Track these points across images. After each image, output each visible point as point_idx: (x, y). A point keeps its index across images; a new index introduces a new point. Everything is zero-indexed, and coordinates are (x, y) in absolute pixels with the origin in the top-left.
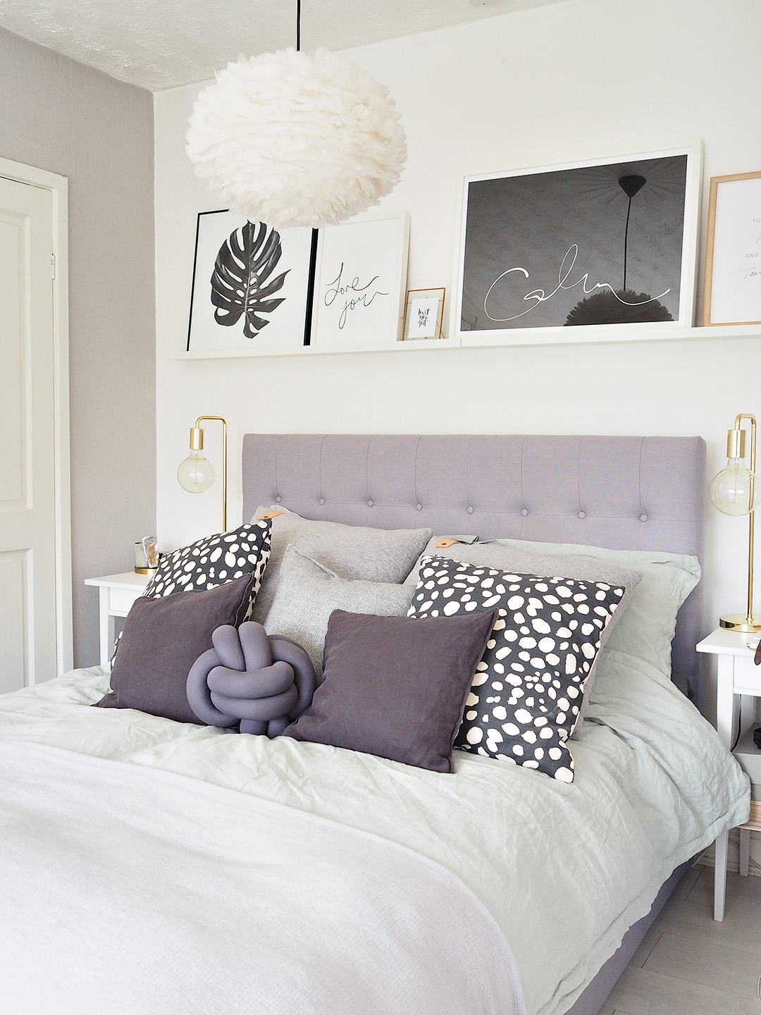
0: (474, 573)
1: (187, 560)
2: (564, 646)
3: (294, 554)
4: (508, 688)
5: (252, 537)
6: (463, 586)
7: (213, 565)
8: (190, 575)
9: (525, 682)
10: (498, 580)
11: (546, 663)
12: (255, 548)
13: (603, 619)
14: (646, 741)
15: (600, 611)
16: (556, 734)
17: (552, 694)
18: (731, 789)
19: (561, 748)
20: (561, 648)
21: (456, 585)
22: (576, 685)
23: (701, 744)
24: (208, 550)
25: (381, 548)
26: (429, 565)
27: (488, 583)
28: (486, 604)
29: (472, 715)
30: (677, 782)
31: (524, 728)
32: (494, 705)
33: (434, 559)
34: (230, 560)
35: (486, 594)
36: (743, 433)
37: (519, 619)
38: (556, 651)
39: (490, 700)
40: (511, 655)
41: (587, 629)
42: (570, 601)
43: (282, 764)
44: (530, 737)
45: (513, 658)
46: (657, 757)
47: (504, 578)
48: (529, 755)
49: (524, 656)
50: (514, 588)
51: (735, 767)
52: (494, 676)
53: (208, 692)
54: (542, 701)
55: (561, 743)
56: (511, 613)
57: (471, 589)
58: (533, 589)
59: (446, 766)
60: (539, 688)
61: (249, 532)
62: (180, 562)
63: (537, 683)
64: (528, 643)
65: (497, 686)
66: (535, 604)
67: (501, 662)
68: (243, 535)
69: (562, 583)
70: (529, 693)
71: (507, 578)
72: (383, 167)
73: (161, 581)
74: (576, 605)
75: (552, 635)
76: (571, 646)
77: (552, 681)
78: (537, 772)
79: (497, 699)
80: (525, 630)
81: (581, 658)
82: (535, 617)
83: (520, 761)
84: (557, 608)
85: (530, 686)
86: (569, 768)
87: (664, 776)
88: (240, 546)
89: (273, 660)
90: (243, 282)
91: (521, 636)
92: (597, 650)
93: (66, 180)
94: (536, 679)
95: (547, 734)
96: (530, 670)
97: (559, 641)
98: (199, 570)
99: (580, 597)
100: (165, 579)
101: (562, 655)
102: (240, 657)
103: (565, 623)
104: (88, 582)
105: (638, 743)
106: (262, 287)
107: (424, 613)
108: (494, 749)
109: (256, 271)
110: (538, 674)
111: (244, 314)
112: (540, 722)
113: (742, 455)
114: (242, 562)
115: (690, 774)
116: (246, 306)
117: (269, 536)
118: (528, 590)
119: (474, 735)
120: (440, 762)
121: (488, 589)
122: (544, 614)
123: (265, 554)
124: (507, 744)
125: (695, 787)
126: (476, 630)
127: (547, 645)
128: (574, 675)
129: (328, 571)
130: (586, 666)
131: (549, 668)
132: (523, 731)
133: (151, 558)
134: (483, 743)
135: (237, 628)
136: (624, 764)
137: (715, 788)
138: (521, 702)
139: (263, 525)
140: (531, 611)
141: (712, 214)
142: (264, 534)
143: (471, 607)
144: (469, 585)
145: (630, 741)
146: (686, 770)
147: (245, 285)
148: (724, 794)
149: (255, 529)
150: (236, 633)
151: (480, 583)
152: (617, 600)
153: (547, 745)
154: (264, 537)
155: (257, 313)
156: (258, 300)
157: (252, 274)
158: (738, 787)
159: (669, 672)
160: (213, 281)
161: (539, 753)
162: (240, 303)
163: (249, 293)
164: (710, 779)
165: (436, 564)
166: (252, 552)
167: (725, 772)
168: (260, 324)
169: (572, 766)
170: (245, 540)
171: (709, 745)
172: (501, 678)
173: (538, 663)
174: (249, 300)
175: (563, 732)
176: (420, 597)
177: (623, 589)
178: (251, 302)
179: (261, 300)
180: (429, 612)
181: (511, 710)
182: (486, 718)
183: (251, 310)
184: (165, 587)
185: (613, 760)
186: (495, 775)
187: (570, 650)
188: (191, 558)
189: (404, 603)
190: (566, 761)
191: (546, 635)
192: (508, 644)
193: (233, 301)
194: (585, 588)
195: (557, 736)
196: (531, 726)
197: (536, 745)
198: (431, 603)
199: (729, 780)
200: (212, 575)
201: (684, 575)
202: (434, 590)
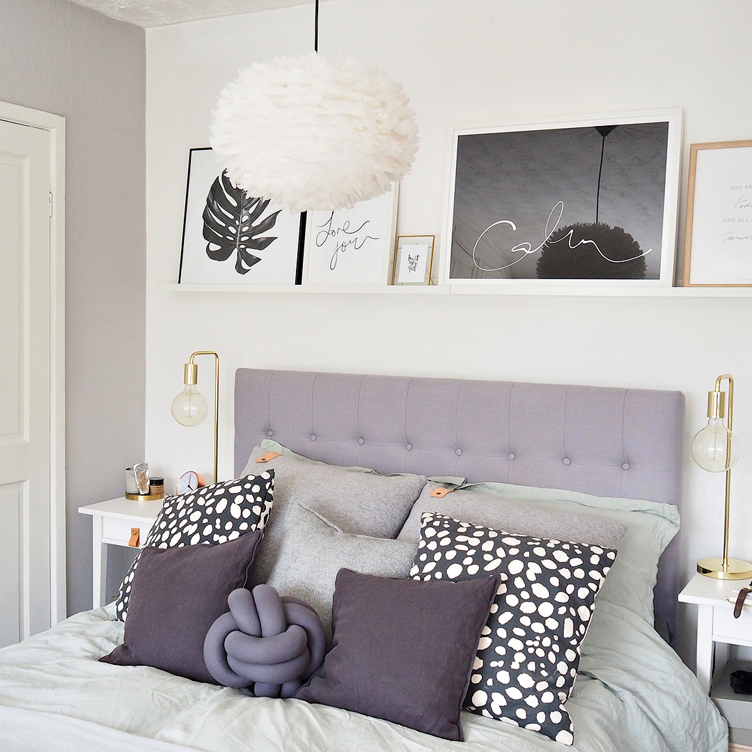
0: (475, 534)
1: (191, 509)
2: (562, 610)
3: (297, 507)
4: (511, 652)
5: (256, 489)
6: (464, 548)
7: (219, 516)
8: (196, 525)
9: (526, 647)
10: (498, 543)
11: (546, 628)
12: (259, 499)
13: (597, 582)
14: (634, 693)
15: (595, 574)
16: (556, 697)
17: (552, 657)
18: (710, 733)
19: (561, 711)
20: (559, 613)
21: (458, 547)
22: (574, 648)
23: (684, 694)
24: (213, 500)
25: (379, 497)
26: (430, 525)
27: (488, 546)
28: (488, 568)
29: (477, 679)
30: (663, 732)
31: (526, 692)
32: (498, 669)
33: (435, 518)
34: (235, 511)
35: (487, 557)
36: (723, 395)
37: (519, 583)
38: (555, 615)
39: (493, 664)
40: (513, 620)
41: (583, 593)
42: (566, 565)
43: (304, 737)
44: (532, 701)
45: (515, 622)
46: (645, 708)
47: (504, 540)
48: (531, 718)
49: (525, 621)
50: (514, 552)
51: (714, 713)
52: (497, 641)
53: (224, 655)
54: (542, 665)
55: (561, 707)
56: (512, 578)
57: (472, 552)
58: (532, 553)
59: (454, 733)
60: (540, 653)
61: (253, 483)
62: (184, 510)
63: (537, 647)
64: (528, 608)
65: (501, 650)
66: (534, 569)
67: (504, 626)
68: (248, 486)
69: (558, 547)
70: (531, 657)
71: (506, 541)
72: (397, 161)
73: (166, 528)
74: (572, 569)
75: (551, 599)
76: (568, 610)
77: (551, 645)
78: (538, 735)
79: (501, 664)
80: (525, 595)
81: (577, 621)
82: (535, 582)
83: (522, 724)
84: (555, 573)
85: (531, 650)
86: (569, 731)
87: (651, 727)
88: (245, 498)
89: (287, 624)
90: (235, 219)
91: (521, 600)
92: (591, 612)
93: (64, 119)
94: (536, 644)
95: (548, 698)
96: (530, 634)
97: (557, 605)
98: (205, 521)
99: (576, 562)
100: (170, 527)
101: (560, 619)
102: (257, 623)
103: (562, 588)
104: (81, 510)
105: (627, 696)
106: (254, 224)
107: (428, 574)
108: (498, 711)
109: (248, 209)
110: (538, 638)
111: (236, 251)
112: (542, 686)
113: (722, 416)
114: (247, 513)
115: (675, 722)
116: (238, 243)
117: (271, 487)
118: (527, 554)
119: (480, 698)
120: (450, 730)
121: (488, 552)
122: (543, 578)
123: (268, 505)
124: (510, 708)
125: (679, 736)
126: (481, 596)
127: (546, 609)
128: (571, 639)
129: (331, 525)
130: (582, 628)
131: (548, 633)
132: (525, 696)
133: (142, 484)
134: (488, 706)
135: (251, 591)
136: (615, 718)
137: (697, 734)
138: (523, 665)
139: (266, 476)
140: (531, 576)
141: (692, 179)
142: (268, 485)
143: (473, 570)
144: (470, 547)
145: (620, 694)
146: (671, 720)
147: (237, 222)
148: (705, 738)
149: (259, 480)
150: (251, 596)
151: (480, 545)
152: (610, 563)
153: (548, 709)
154: (267, 488)
155: (248, 250)
156: (250, 238)
157: (244, 211)
158: (717, 732)
159: (652, 620)
160: (205, 216)
161: (541, 717)
162: (232, 239)
163: (241, 229)
164: (693, 727)
165: (437, 523)
166: (256, 503)
167: (705, 718)
168: (253, 261)
169: (571, 729)
170: (249, 491)
171: (691, 694)
172: (504, 643)
173: (538, 628)
174: (241, 237)
175: (562, 695)
176: (423, 557)
177: (616, 552)
178: (243, 239)
179: (253, 238)
180: (432, 573)
181: (514, 675)
182: (490, 682)
183: (243, 246)
184: (171, 536)
185: (605, 715)
186: (502, 743)
187: (568, 614)
188: (197, 508)
189: (407, 561)
190: (565, 724)
191: (546, 600)
192: (509, 609)
193: (225, 237)
194: (581, 552)
195: (557, 700)
196: (533, 691)
197: (538, 709)
198: (434, 564)
199: (709, 725)
200: (218, 527)
201: (665, 523)
202: (436, 551)
